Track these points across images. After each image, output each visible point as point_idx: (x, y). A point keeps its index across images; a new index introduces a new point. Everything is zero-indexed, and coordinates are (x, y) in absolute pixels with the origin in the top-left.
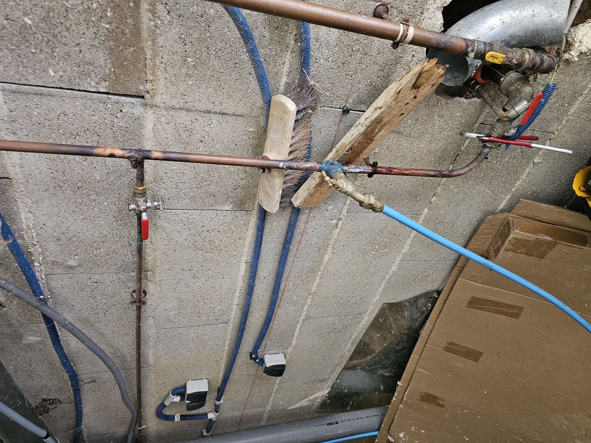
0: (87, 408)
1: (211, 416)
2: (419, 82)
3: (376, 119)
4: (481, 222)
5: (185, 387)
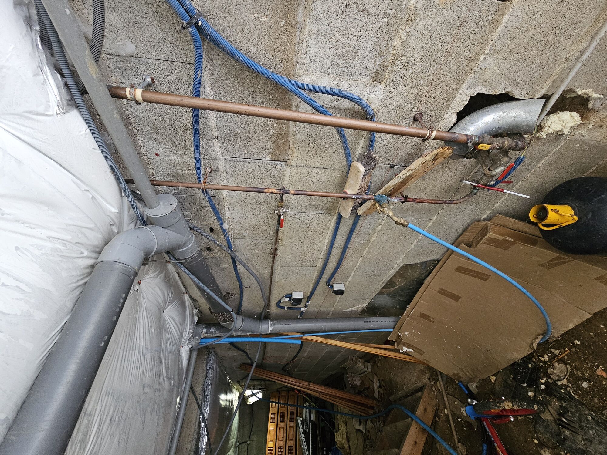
0: (245, 299)
1: (303, 309)
2: (437, 157)
3: (409, 175)
5: (291, 294)
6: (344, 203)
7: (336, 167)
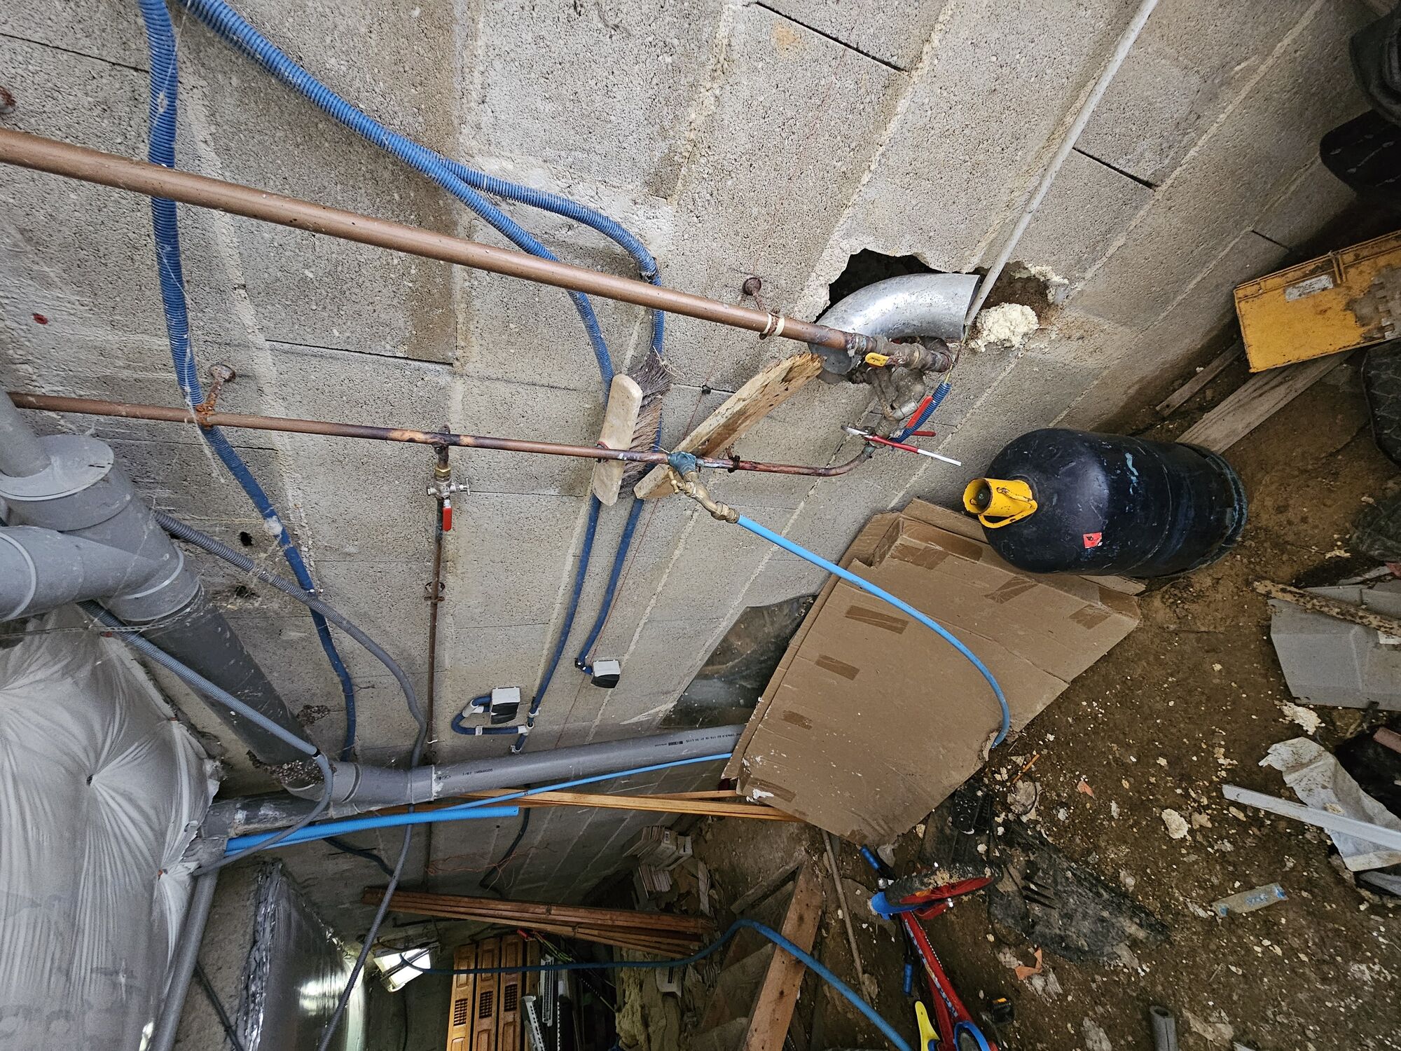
0: (361, 718)
1: (522, 730)
2: (790, 376)
3: (738, 412)
4: (868, 520)
5: (490, 696)
6: (602, 470)
7: (579, 385)
